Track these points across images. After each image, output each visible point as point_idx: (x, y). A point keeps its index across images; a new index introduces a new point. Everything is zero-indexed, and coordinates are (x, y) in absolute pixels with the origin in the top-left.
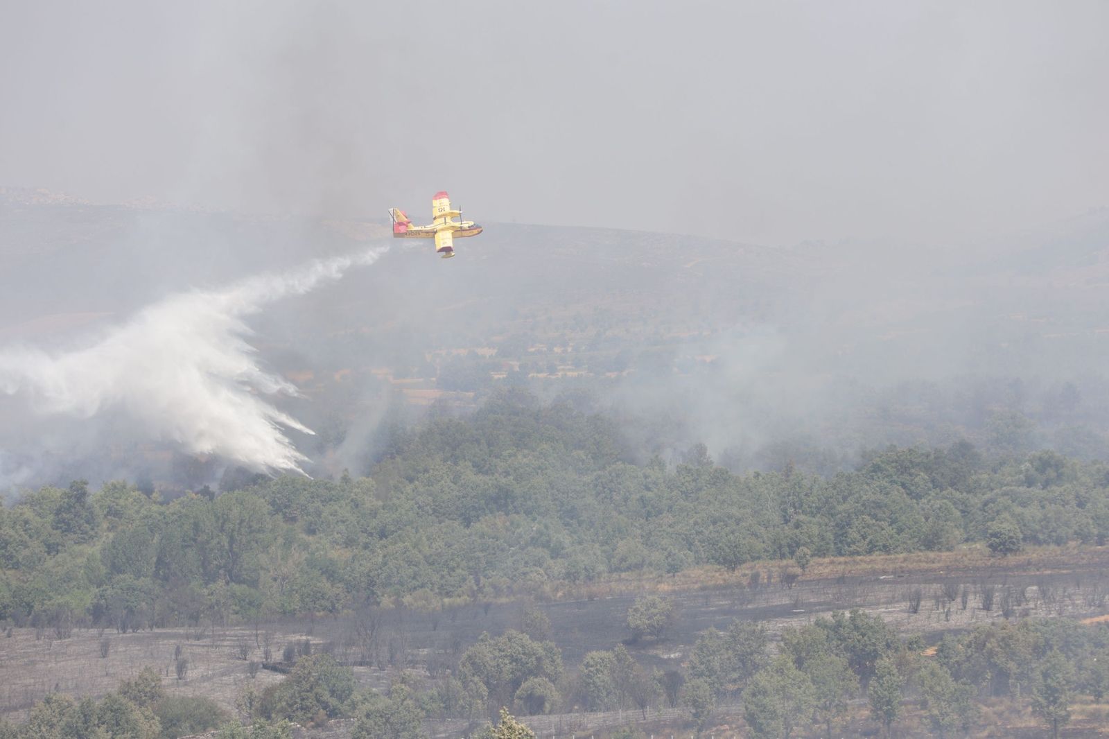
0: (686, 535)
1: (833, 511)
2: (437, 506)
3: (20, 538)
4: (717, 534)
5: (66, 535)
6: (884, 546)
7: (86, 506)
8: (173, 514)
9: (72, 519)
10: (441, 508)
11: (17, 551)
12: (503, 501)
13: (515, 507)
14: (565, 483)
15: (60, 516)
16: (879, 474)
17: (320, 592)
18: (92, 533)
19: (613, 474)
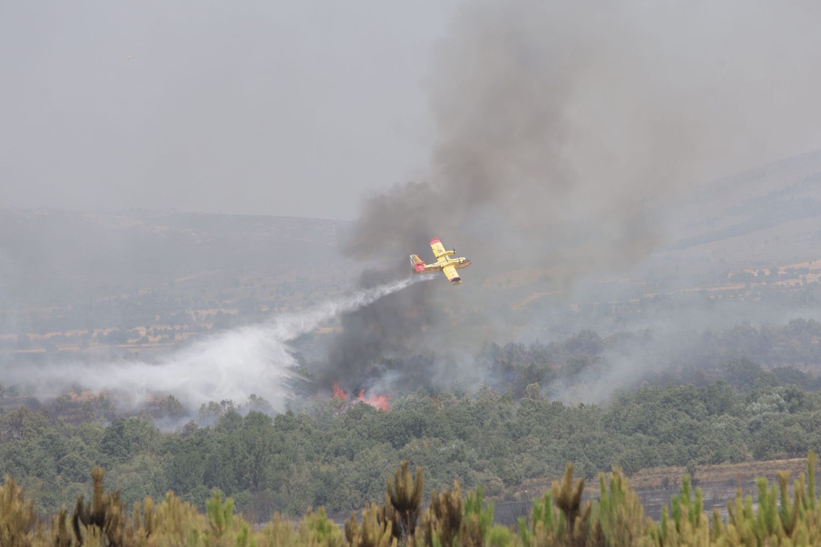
0: (563, 451)
1: (656, 432)
2: (370, 432)
3: (84, 460)
4: (592, 450)
5: (111, 457)
6: (731, 458)
7: (124, 437)
8: (187, 441)
9: (115, 446)
10: (374, 433)
11: (82, 469)
12: (418, 428)
13: (427, 432)
14: (458, 415)
15: (106, 444)
16: (670, 404)
17: (344, 496)
18: (129, 455)
19: (480, 407)
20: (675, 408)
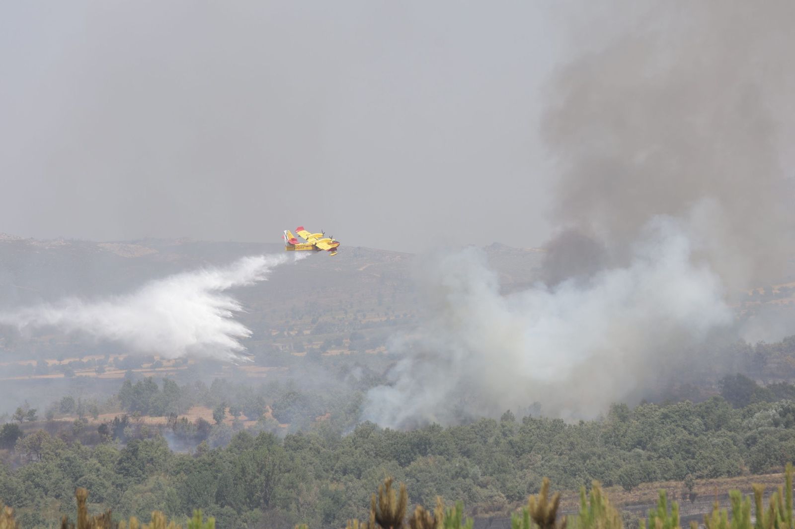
0: (564, 467)
1: (655, 447)
2: (377, 451)
3: (100, 481)
4: (592, 466)
5: (127, 478)
6: (728, 472)
7: (139, 458)
8: (199, 461)
9: (130, 467)
10: (381, 452)
11: (98, 490)
12: (423, 446)
13: (432, 451)
14: (462, 433)
15: (122, 465)
16: (668, 420)
17: (351, 513)
18: (144, 476)
19: (483, 425)
20: (673, 424)
